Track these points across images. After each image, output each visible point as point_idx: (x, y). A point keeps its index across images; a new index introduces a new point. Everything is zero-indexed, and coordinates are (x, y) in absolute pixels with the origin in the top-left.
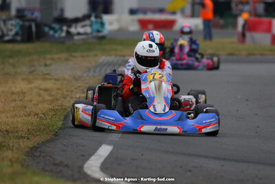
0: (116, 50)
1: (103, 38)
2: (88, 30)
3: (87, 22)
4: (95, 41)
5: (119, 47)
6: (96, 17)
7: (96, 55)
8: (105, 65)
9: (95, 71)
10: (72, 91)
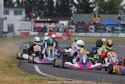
0: (19, 40)
1: (15, 37)
2: (11, 35)
3: (11, 33)
4: (13, 38)
5: (19, 39)
6: (13, 32)
7: (15, 41)
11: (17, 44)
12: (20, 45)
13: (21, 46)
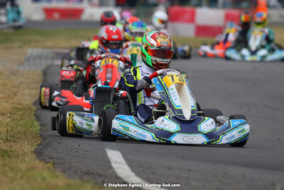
4: (11, 31)
7: (20, 47)
8: (35, 58)
9: (29, 65)
10: (18, 87)
11: (28, 59)
12: (44, 64)
13: (49, 67)
